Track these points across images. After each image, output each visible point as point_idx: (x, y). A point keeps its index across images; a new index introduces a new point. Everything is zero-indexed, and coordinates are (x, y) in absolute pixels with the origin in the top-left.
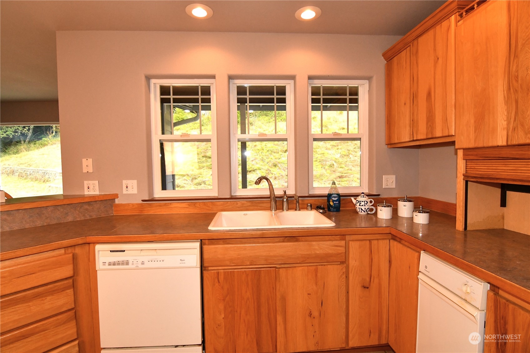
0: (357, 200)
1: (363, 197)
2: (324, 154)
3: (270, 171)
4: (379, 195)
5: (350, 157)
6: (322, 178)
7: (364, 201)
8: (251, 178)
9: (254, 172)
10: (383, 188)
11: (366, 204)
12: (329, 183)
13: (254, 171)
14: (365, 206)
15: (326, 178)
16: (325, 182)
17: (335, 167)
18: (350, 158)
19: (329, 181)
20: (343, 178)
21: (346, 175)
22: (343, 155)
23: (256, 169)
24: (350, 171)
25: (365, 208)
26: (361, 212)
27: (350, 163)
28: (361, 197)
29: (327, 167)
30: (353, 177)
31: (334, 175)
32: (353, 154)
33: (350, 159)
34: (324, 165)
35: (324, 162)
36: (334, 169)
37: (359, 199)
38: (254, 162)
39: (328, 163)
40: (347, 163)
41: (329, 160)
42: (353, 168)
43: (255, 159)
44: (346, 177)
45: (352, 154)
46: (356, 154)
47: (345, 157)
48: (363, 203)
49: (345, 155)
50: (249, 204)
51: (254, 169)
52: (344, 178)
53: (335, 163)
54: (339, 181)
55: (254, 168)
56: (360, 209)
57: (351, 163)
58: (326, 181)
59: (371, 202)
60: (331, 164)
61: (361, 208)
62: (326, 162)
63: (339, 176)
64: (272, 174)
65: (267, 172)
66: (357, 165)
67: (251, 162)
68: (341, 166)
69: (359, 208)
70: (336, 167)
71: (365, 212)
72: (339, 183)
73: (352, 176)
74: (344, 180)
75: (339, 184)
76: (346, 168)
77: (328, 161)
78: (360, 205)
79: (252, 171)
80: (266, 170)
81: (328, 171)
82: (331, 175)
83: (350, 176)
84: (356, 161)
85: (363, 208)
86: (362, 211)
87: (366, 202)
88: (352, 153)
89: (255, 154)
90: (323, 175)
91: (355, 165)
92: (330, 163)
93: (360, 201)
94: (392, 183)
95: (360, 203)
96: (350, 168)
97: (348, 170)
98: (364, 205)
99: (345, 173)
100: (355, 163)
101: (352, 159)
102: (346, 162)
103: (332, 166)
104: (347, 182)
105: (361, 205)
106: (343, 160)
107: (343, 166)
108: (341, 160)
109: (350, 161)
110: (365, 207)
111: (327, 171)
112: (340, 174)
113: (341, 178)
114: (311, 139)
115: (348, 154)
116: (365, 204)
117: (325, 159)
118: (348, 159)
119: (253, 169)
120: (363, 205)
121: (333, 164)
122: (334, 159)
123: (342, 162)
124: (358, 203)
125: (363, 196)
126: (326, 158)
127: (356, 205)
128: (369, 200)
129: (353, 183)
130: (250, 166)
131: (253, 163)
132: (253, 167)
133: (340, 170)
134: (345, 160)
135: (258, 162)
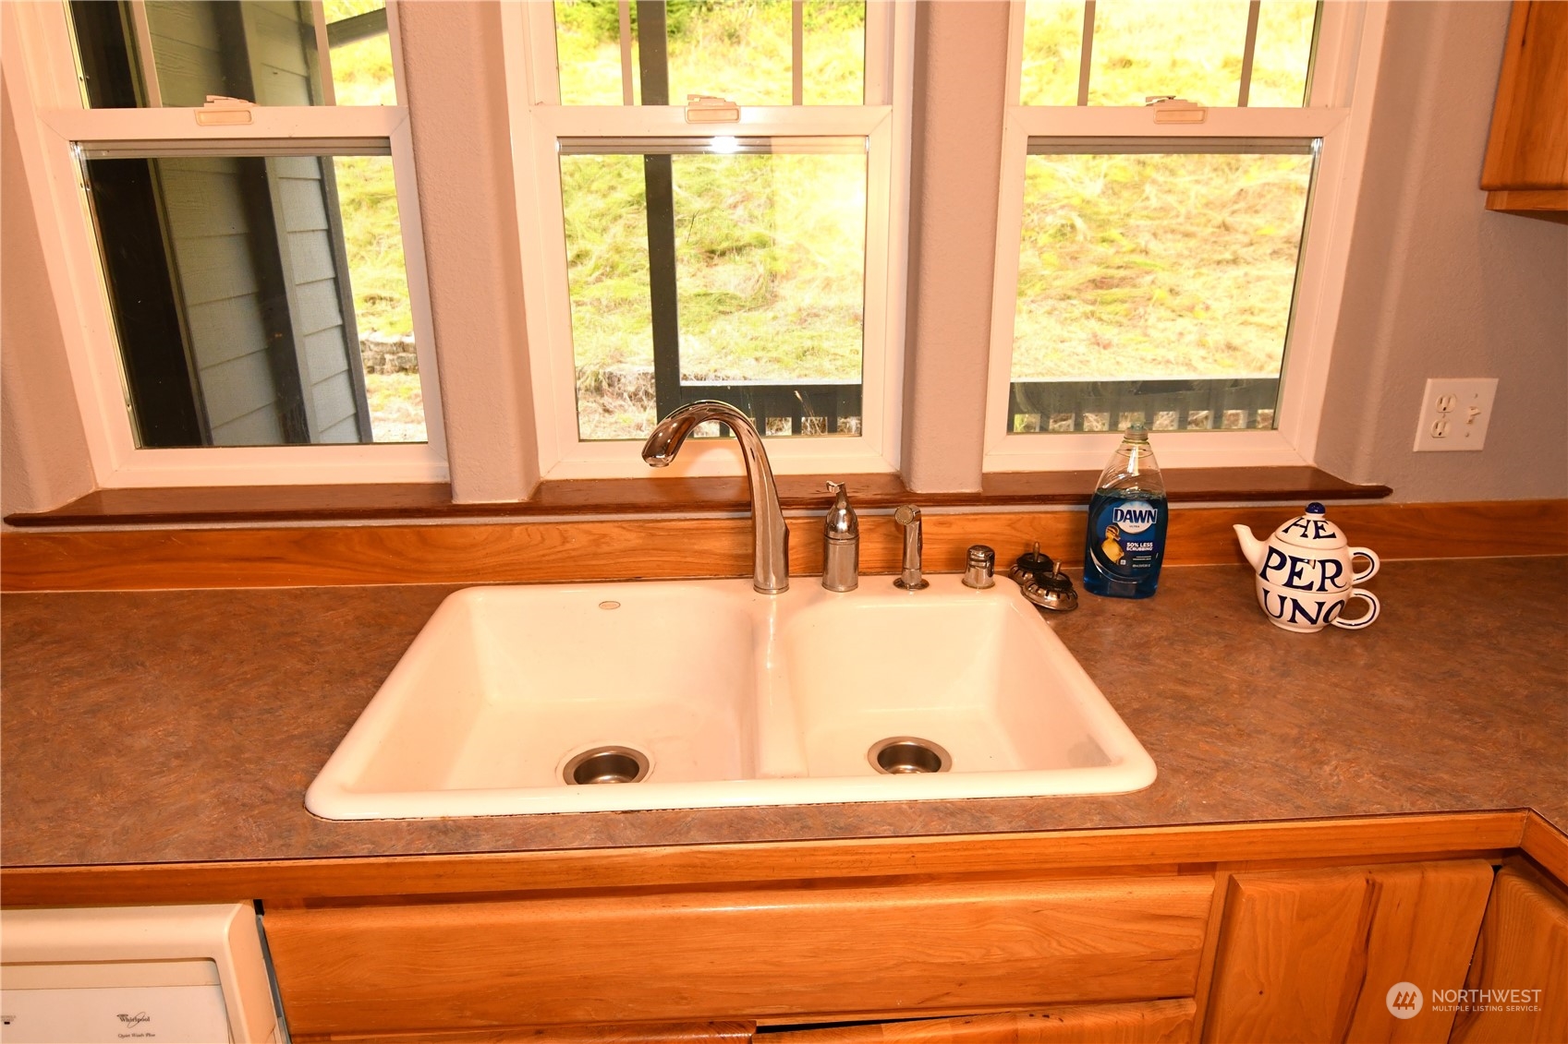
0: (1272, 551)
1: (1317, 536)
2: (1038, 180)
3: (808, 252)
4: (1383, 492)
5: (1144, 196)
6: (1023, 287)
7: (1323, 563)
8: (725, 284)
9: (737, 258)
10: (1416, 449)
11: (1332, 579)
12: (1047, 308)
13: (739, 250)
14: (1322, 588)
15: (1038, 288)
16: (1033, 306)
17: (1080, 238)
18: (1147, 198)
19: (1050, 302)
20: (1110, 287)
21: (1122, 273)
22: (1114, 186)
23: (750, 245)
24: (1139, 259)
25: (1321, 605)
26: (1293, 620)
27: (1142, 222)
28: (1304, 535)
29: (1044, 239)
30: (1153, 282)
31: (1071, 274)
32: (1161, 179)
33: (1147, 203)
34: (1033, 229)
35: (1034, 216)
36: (1075, 247)
37: (1291, 540)
38: (740, 211)
39: (1049, 219)
40: (1132, 221)
41: (1055, 206)
42: (1154, 246)
43: (747, 198)
44: (1122, 282)
45: (1154, 182)
46: (1171, 179)
47: (1126, 194)
48: (1311, 574)
49: (1125, 186)
50: (633, 539)
51: (742, 243)
52: (1114, 290)
53: (1079, 223)
54: (1094, 303)
55: (738, 240)
56: (1289, 605)
57: (1149, 222)
58: (1039, 298)
59: (1358, 567)
60: (1063, 226)
61: (1295, 602)
62: (1042, 215)
63: (1093, 281)
64: (815, 265)
65: (795, 257)
66: (1173, 231)
67: (731, 211)
68: (1101, 235)
69: (1283, 599)
70: (1085, 238)
71: (1313, 622)
72: (1090, 308)
73: (1149, 278)
74: (1115, 297)
75: (1093, 313)
76: (1127, 244)
77: (1053, 211)
78: (1289, 584)
79: (731, 250)
80: (792, 250)
81: (1051, 257)
82: (1060, 273)
83: (1138, 281)
84: (1173, 213)
85: (1309, 601)
86: (1298, 615)
87: (1331, 569)
88: (1154, 174)
89: (747, 177)
90: (1029, 274)
91: (1166, 232)
92: (1060, 221)
93: (1295, 560)
94: (1470, 422)
95: (1293, 573)
96: (1143, 244)
97: (1133, 251)
98: (1316, 586)
99: (1119, 267)
100: (1165, 222)
101: (1154, 203)
102: (1128, 215)
103: (1067, 231)
104: (1126, 306)
105: (1296, 581)
106: (1114, 209)
107: (1114, 233)
108: (1104, 207)
109: (1145, 213)
110: (1321, 597)
111: (1045, 256)
112: (1094, 272)
113: (1101, 288)
114: (1014, 141)
115: (1137, 179)
116: (1324, 578)
117: (1041, 202)
118: (1139, 204)
119: (735, 244)
120: (1309, 587)
121: (1073, 227)
122: (1076, 201)
123: (1111, 218)
124: (1280, 567)
125: (1317, 528)
126: (1045, 196)
127: (1264, 575)
128: (1352, 551)
129: (1150, 309)
130: (725, 231)
131: (735, 217)
132: (737, 233)
133: (1103, 249)
134: (1124, 208)
135: (757, 213)
